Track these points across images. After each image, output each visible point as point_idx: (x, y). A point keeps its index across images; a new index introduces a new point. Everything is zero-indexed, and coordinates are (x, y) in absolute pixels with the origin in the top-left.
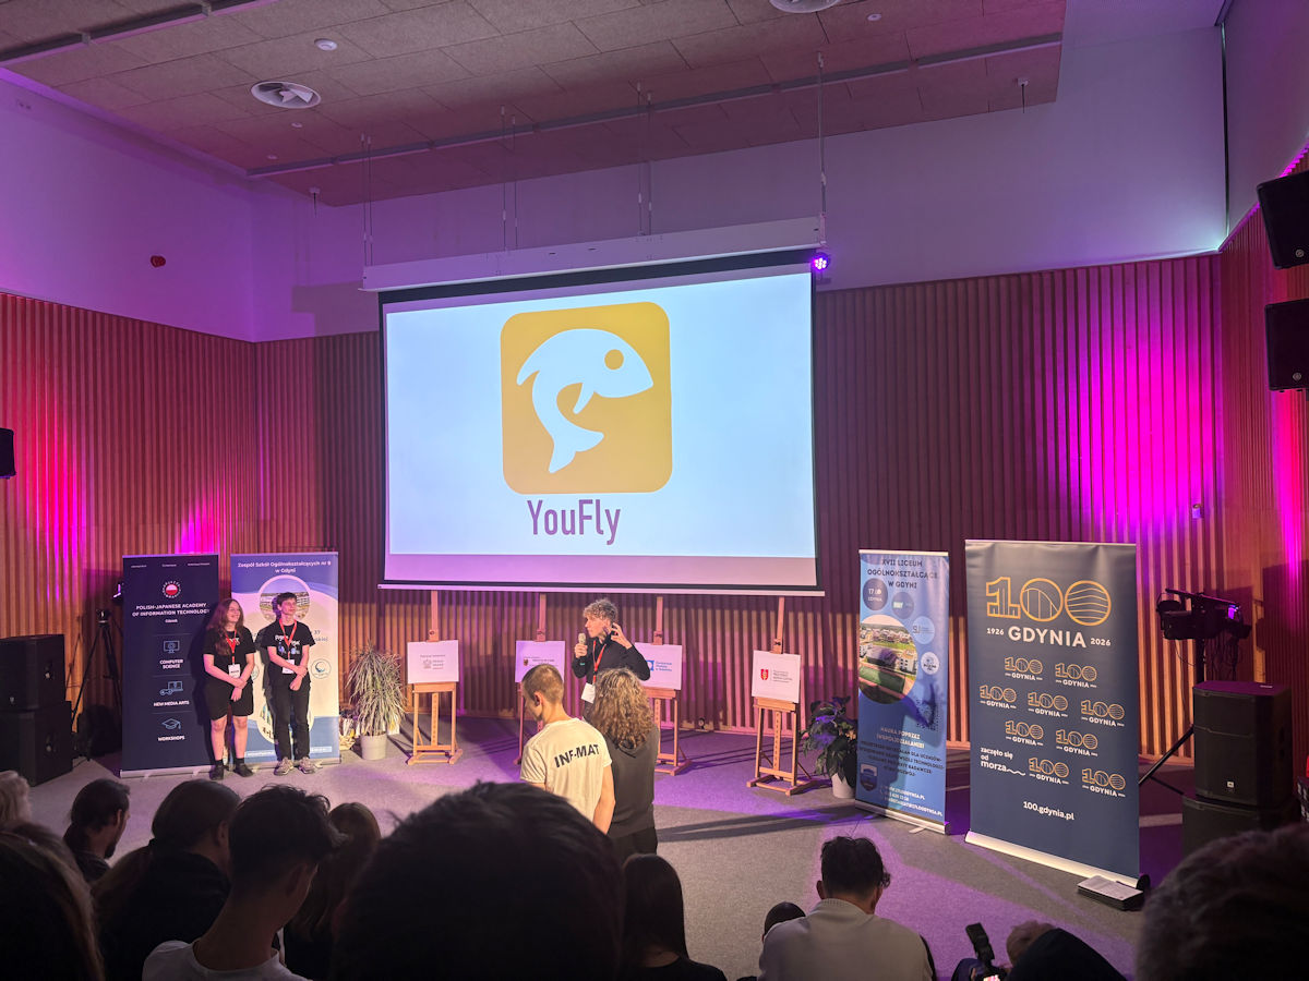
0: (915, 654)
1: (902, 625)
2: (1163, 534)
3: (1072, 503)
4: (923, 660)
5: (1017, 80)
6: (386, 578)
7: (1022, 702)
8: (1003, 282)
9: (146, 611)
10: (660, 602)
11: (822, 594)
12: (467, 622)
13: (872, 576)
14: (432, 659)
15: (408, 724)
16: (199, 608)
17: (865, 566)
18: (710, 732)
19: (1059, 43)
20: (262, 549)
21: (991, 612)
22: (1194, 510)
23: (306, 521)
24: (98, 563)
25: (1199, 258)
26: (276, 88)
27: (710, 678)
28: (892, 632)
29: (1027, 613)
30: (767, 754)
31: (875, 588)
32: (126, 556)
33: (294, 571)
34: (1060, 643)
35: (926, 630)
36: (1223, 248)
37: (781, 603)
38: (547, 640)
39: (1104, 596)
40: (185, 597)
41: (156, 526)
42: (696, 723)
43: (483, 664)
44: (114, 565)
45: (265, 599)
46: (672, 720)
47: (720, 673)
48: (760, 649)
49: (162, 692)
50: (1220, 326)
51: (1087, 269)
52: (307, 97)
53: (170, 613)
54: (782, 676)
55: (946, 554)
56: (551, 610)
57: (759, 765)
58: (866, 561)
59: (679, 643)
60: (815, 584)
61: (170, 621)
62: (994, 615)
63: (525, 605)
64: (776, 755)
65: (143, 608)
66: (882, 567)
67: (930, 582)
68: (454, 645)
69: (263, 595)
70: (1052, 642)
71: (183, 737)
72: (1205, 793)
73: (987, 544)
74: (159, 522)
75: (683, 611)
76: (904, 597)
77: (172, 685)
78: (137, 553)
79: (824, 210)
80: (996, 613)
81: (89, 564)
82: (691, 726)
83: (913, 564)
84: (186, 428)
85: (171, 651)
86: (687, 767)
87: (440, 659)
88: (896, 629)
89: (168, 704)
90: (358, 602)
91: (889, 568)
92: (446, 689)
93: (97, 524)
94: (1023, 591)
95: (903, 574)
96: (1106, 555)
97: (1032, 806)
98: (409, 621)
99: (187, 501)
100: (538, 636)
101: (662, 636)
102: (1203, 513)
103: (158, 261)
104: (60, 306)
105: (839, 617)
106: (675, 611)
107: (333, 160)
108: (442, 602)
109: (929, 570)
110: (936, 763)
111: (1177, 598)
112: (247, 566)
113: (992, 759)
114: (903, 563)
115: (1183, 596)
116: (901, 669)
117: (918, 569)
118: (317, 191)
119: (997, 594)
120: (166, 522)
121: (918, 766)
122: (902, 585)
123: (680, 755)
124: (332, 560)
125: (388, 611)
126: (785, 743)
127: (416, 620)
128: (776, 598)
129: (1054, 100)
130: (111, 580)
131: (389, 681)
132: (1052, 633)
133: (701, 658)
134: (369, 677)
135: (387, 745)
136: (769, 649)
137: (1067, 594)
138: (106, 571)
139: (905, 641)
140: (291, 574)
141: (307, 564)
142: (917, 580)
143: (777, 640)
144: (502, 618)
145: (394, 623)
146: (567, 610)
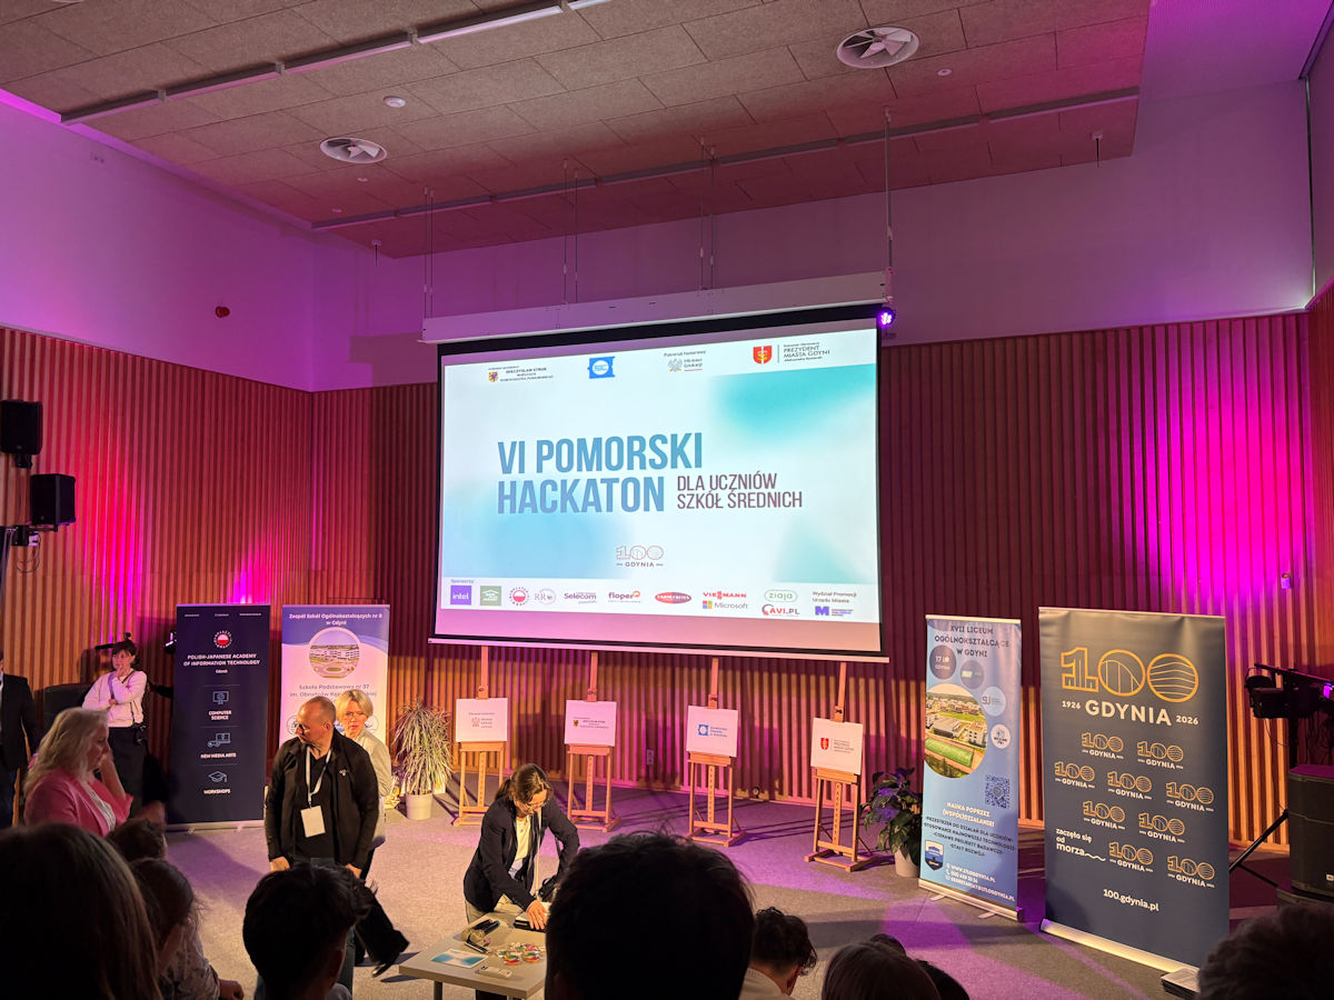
0: (985, 726)
1: (968, 695)
2: (1249, 604)
3: (1150, 571)
4: (994, 734)
5: (1091, 135)
6: (437, 632)
7: (1101, 781)
8: (1076, 339)
9: (198, 660)
10: (715, 663)
11: (886, 660)
12: (516, 679)
13: (940, 643)
14: (480, 717)
15: (454, 784)
16: (249, 659)
17: (932, 633)
18: (765, 801)
19: (1135, 97)
20: (312, 599)
21: (1067, 684)
22: (1283, 580)
23: (357, 572)
24: (152, 612)
25: (1285, 316)
26: (345, 144)
27: (766, 744)
28: (960, 703)
29: (1106, 687)
30: (825, 827)
31: (943, 655)
32: (179, 605)
33: (345, 623)
34: (1143, 719)
35: (997, 701)
36: (1312, 307)
37: (843, 668)
38: (598, 700)
39: (1191, 671)
40: (237, 647)
41: (209, 575)
42: (751, 792)
43: (531, 723)
44: (167, 612)
45: (315, 651)
46: (726, 787)
47: (776, 739)
48: (818, 716)
49: (210, 744)
50: (1308, 388)
51: (1166, 326)
52: (373, 152)
53: (220, 663)
54: (843, 747)
55: (1018, 622)
56: (602, 668)
57: (818, 839)
58: (933, 627)
59: (734, 708)
60: (878, 649)
61: (220, 671)
62: (1069, 687)
63: (575, 662)
64: (836, 828)
65: (193, 657)
66: (950, 634)
67: (1001, 650)
68: (503, 702)
69: (313, 647)
70: (1134, 719)
71: (229, 791)
72: (1302, 886)
73: (1063, 612)
74: (212, 571)
75: (738, 674)
76: (973, 666)
77: (220, 737)
78: (190, 602)
79: (891, 265)
80: (1072, 685)
81: (143, 611)
82: (746, 795)
83: (982, 631)
84: (242, 477)
85: (220, 702)
86: (742, 837)
87: (488, 716)
88: (965, 700)
89: (215, 756)
90: (407, 655)
91: (958, 634)
92: (498, 748)
93: (153, 571)
94: (1101, 663)
95: (973, 641)
96: (1193, 628)
97: (1113, 895)
98: (457, 675)
99: (240, 550)
100: (588, 697)
101: (716, 699)
102: (1293, 583)
103: (223, 312)
104: (126, 355)
105: (902, 684)
106: (730, 673)
107: (396, 213)
108: (491, 658)
109: (1000, 637)
110: (1007, 843)
111: (1265, 673)
112: (298, 617)
113: (1069, 841)
114: (973, 630)
115: (1273, 671)
116: (970, 743)
117: (988, 637)
118: (379, 245)
119: (1073, 664)
120: (220, 571)
121: (987, 845)
122: (971, 653)
123: (735, 825)
124: (383, 613)
125: (436, 666)
126: (846, 816)
127: (465, 675)
128: (837, 664)
129: (1129, 155)
130: (164, 628)
131: (436, 738)
132: (1133, 707)
133: (757, 723)
134: (417, 734)
135: (432, 805)
136: (828, 717)
137: (1150, 667)
138: (159, 619)
139: (974, 713)
140: (342, 626)
141: (358, 617)
142: (987, 648)
143: (837, 708)
144: (551, 675)
145: (442, 678)
146: (618, 668)
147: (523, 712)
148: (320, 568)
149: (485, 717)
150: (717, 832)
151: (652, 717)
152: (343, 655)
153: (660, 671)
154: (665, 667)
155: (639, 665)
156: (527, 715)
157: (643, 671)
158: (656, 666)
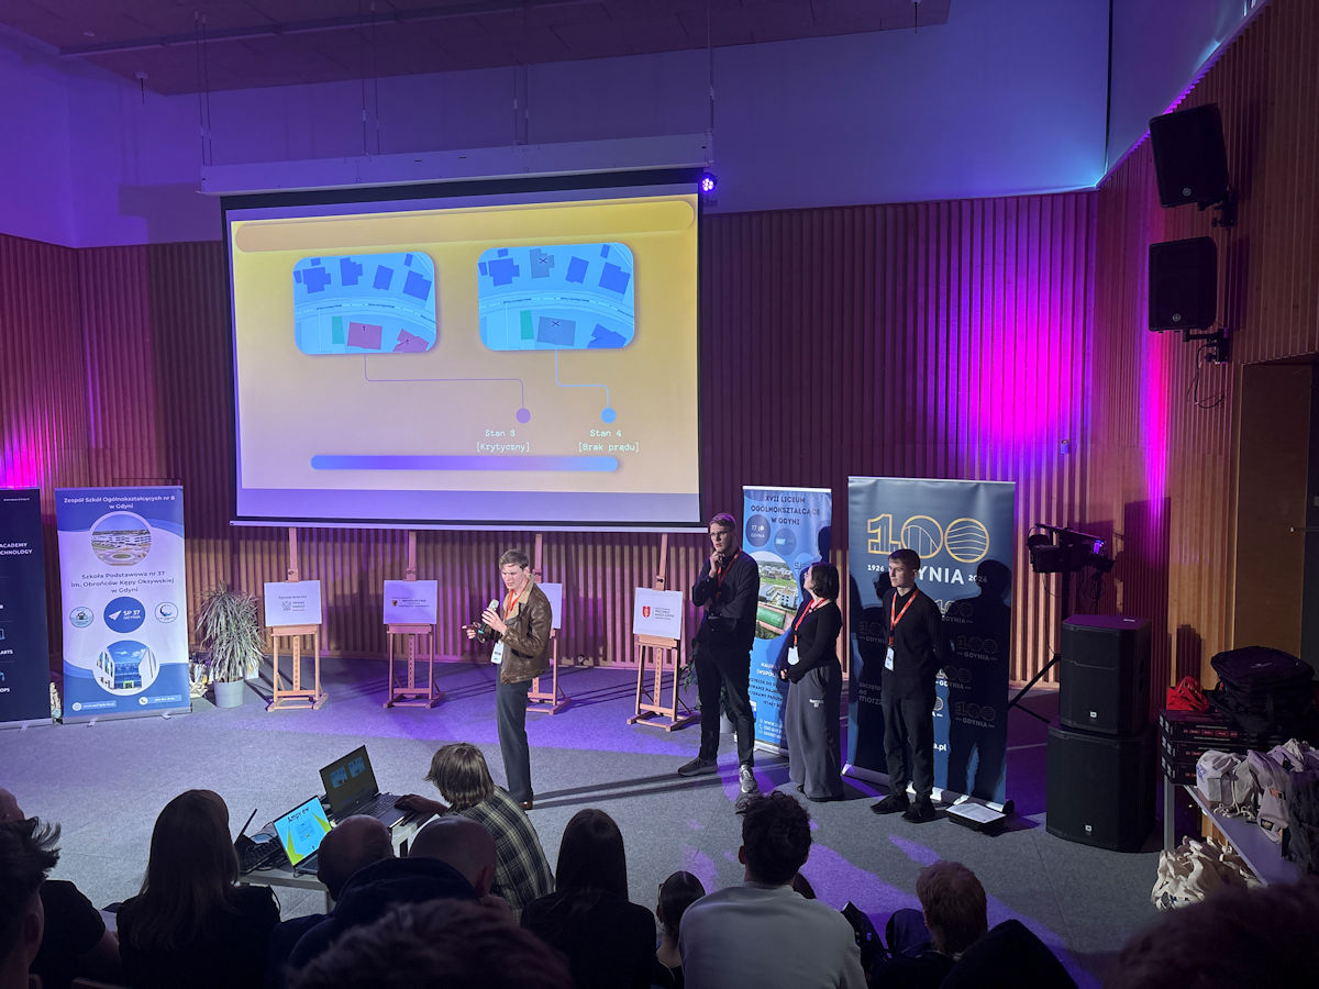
0: (796, 589)
1: (780, 560)
3: (949, 438)
6: (239, 515)
10: (539, 540)
12: (330, 559)
13: (756, 513)
14: (292, 600)
15: (267, 667)
16: (19, 549)
17: (748, 503)
18: (590, 668)
20: (95, 480)
21: (872, 549)
22: (1062, 445)
23: (146, 450)
25: (1077, 194)
27: (591, 614)
28: (773, 568)
30: (646, 689)
31: (759, 525)
33: (130, 506)
34: (939, 577)
36: (1100, 186)
37: (664, 539)
38: (418, 578)
39: (983, 534)
42: (576, 660)
43: (348, 603)
45: (97, 538)
47: (600, 608)
48: (641, 585)
50: (1094, 265)
51: (972, 201)
54: (664, 613)
55: (829, 491)
56: (422, 546)
57: (640, 702)
58: (750, 497)
59: (559, 582)
60: (698, 521)
62: (875, 552)
63: (393, 542)
64: (657, 691)
66: (765, 503)
67: (814, 517)
68: (316, 584)
69: (95, 533)
70: (931, 579)
71: (8, 690)
72: (1070, 723)
73: (870, 480)
75: (563, 547)
76: (786, 534)
79: (712, 127)
80: (882, 550)
82: (571, 662)
83: (796, 500)
86: (567, 705)
87: (301, 600)
88: (779, 565)
90: (209, 537)
91: (773, 504)
92: (308, 632)
94: (904, 528)
95: (786, 511)
96: (986, 491)
98: (266, 558)
100: (408, 576)
101: (541, 574)
102: (1071, 449)
106: (554, 547)
107: (163, 41)
108: (301, 539)
109: (812, 506)
111: (1043, 532)
112: (76, 501)
114: (786, 500)
115: (1050, 530)
116: (783, 605)
117: (801, 506)
118: (145, 78)
119: (879, 530)
122: (784, 521)
123: (560, 693)
124: (176, 494)
125: (242, 547)
126: (666, 677)
127: (274, 557)
128: (659, 535)
129: (945, 22)
131: (244, 624)
132: (932, 569)
133: (582, 594)
134: (222, 620)
135: (244, 692)
136: (650, 587)
137: (947, 531)
139: (786, 578)
140: (129, 510)
141: (147, 499)
142: (800, 517)
143: (658, 577)
144: (368, 556)
145: (249, 562)
146: (439, 546)
147: (339, 592)
148: (101, 446)
149: (297, 600)
150: (542, 701)
151: (476, 592)
152: (132, 541)
153: (483, 547)
154: (488, 544)
155: (461, 542)
156: (343, 595)
157: (465, 548)
158: (479, 543)
